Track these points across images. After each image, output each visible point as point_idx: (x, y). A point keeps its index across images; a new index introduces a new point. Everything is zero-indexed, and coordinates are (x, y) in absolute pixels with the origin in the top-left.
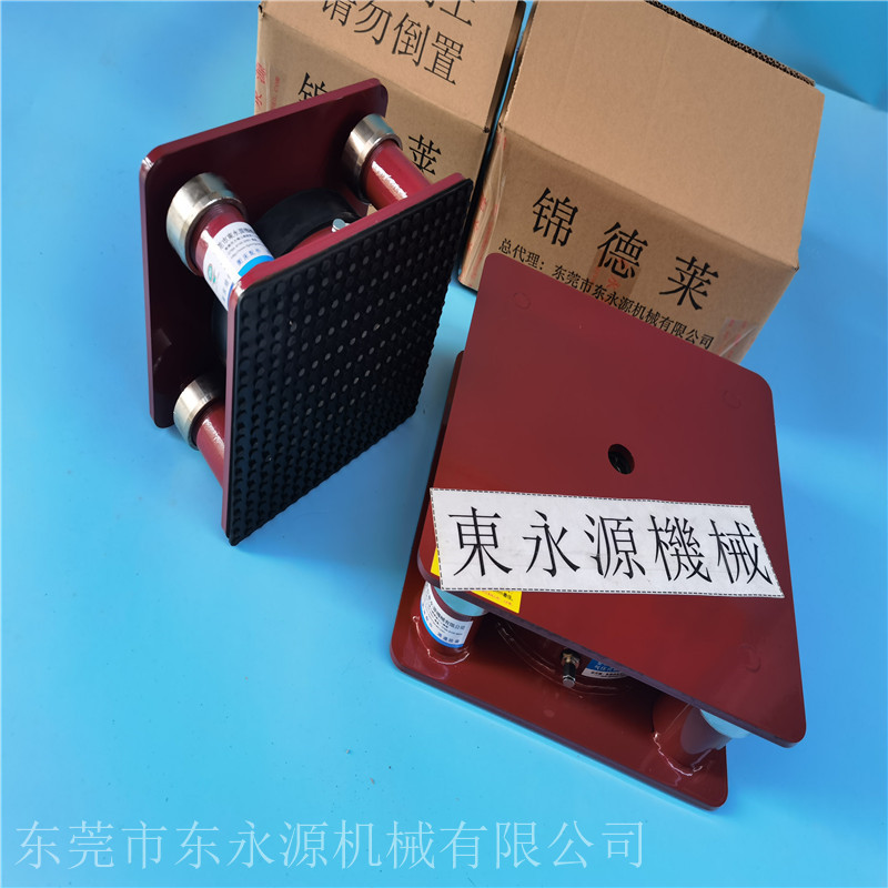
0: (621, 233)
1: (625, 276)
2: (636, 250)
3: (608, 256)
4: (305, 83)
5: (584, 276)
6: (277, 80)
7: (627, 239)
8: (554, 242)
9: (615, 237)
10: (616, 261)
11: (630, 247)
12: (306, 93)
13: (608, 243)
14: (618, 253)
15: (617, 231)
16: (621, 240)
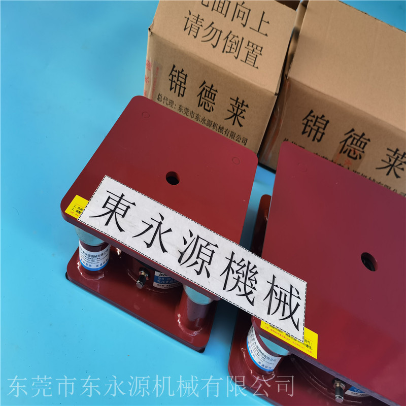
0: (354, 134)
1: (355, 158)
2: (363, 144)
3: (346, 147)
4: (173, 70)
5: (330, 158)
6: (158, 68)
7: (358, 138)
8: (313, 140)
9: (351, 136)
10: (350, 150)
11: (359, 142)
12: (173, 76)
13: (346, 140)
14: (352, 146)
15: (352, 133)
16: (354, 138)
